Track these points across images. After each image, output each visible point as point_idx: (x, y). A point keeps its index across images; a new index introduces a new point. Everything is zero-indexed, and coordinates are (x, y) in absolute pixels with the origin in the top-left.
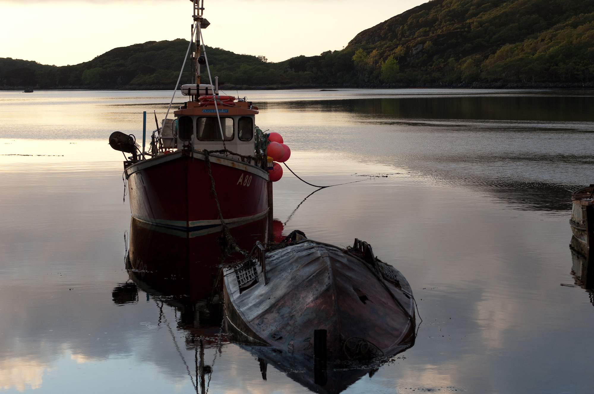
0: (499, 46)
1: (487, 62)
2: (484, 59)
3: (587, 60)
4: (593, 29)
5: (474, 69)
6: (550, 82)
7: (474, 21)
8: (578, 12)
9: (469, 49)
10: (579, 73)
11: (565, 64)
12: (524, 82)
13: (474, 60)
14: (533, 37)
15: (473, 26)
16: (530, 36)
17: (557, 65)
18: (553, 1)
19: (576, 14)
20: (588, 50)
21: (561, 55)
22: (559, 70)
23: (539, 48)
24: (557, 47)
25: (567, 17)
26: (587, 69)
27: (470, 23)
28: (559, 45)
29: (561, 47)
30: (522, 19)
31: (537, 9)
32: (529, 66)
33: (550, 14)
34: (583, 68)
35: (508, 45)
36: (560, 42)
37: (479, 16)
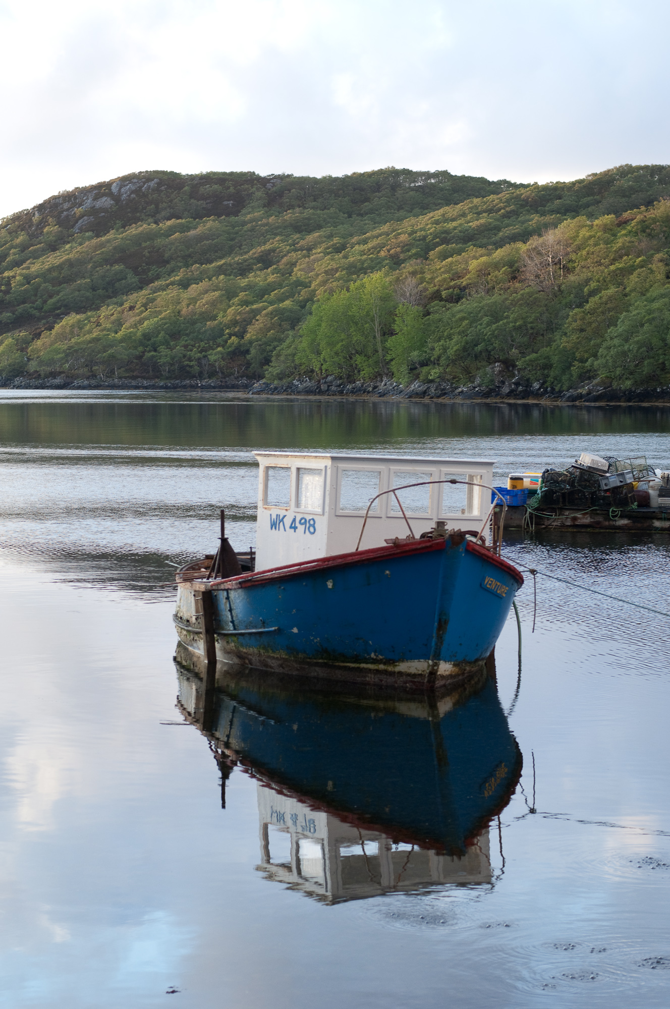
0: (59, 317)
1: (38, 343)
2: (33, 339)
3: (206, 341)
4: (214, 291)
5: (16, 355)
6: (144, 378)
7: (16, 274)
8: (191, 262)
9: (8, 321)
10: (192, 363)
11: (170, 348)
12: (101, 378)
13: (17, 340)
14: (116, 303)
15: (15, 282)
16: (109, 300)
17: (155, 350)
18: (148, 243)
19: (187, 265)
20: (206, 324)
21: (162, 332)
22: (160, 359)
23: (126, 321)
24: (155, 319)
25: (173, 271)
26: (205, 356)
27: (8, 277)
28: (160, 317)
29: (161, 319)
30: (97, 272)
31: (122, 255)
32: (109, 352)
33: (144, 264)
34: (199, 354)
35: (73, 315)
36: (160, 312)
37: (24, 266)
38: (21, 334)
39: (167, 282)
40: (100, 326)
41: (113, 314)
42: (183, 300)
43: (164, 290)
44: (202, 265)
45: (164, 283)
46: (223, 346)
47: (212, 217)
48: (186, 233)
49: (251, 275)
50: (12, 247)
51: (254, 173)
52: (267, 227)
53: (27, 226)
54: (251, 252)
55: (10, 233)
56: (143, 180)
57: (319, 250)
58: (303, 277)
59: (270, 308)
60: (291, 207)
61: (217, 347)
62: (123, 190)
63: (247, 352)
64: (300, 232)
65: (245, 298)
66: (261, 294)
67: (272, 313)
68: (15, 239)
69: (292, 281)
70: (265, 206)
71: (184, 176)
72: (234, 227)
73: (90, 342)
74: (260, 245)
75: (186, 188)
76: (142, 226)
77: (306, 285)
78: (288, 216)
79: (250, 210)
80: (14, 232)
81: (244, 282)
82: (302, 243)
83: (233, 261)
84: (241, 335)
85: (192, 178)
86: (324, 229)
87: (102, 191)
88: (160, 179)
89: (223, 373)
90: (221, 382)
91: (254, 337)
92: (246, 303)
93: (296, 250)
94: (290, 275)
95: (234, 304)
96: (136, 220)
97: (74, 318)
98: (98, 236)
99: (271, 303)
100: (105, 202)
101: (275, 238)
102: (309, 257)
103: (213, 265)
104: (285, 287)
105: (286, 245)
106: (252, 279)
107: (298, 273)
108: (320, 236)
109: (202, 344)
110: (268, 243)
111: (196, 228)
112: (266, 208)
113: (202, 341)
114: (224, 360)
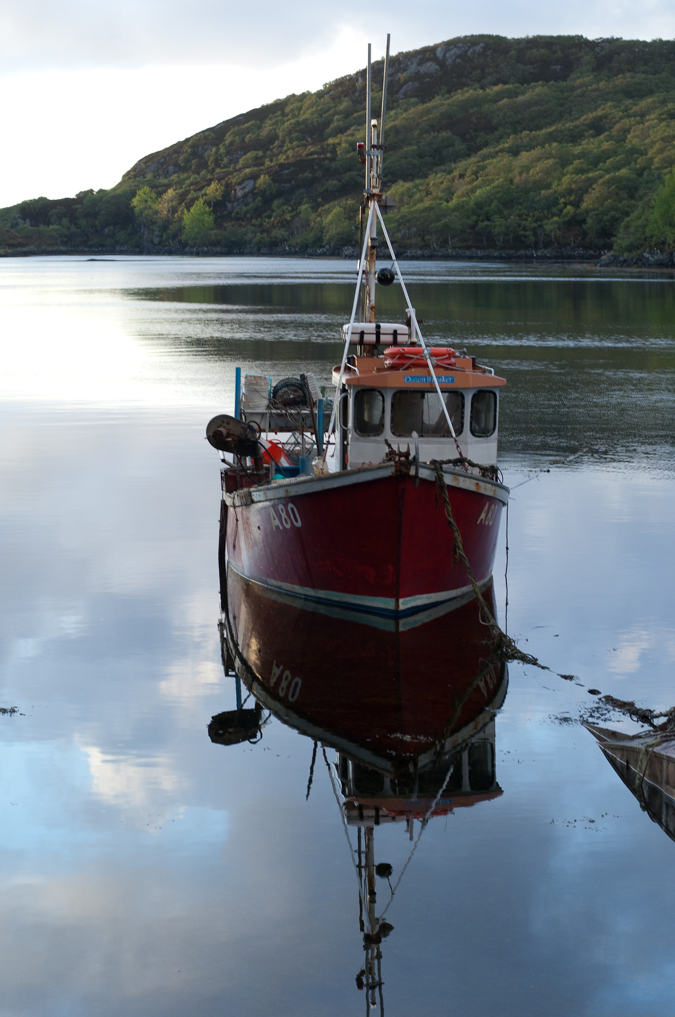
3: (540, 211)
4: (547, 158)
5: (345, 224)
6: (478, 248)
7: (341, 140)
8: (519, 128)
9: (335, 189)
10: (527, 233)
11: (503, 218)
12: (435, 248)
13: (344, 209)
14: (444, 171)
15: (341, 150)
16: (437, 168)
17: (489, 220)
18: (475, 109)
19: (515, 132)
20: (540, 193)
21: (495, 201)
22: (494, 228)
23: (457, 189)
24: (488, 188)
25: (501, 137)
26: (540, 226)
27: (334, 145)
28: (492, 185)
29: (494, 188)
30: (424, 138)
31: (449, 122)
32: (443, 221)
33: (472, 131)
34: (535, 224)
35: (401, 183)
36: (493, 181)
37: (349, 132)
38: (349, 202)
39: (497, 149)
40: (431, 193)
41: (442, 183)
42: (514, 168)
43: (493, 157)
44: (531, 131)
45: (493, 150)
46: (559, 216)
47: (540, 82)
48: (514, 99)
49: (583, 142)
50: (336, 113)
51: (582, 36)
52: (597, 93)
53: (351, 92)
54: (582, 119)
55: (333, 99)
56: (469, 44)
57: (653, 116)
58: (638, 144)
59: (607, 177)
60: (621, 71)
61: (554, 215)
62: (448, 55)
63: (584, 221)
64: (632, 97)
65: (579, 166)
66: (596, 161)
67: (608, 182)
68: (339, 105)
69: (627, 148)
70: (593, 70)
71: (510, 40)
72: (562, 92)
73: (423, 211)
74: (591, 111)
75: (513, 52)
76: (467, 91)
77: (643, 153)
78: (619, 81)
79: (579, 74)
80: (337, 98)
81: (577, 150)
82: (635, 109)
83: (563, 127)
84: (576, 204)
85: (518, 42)
86: (657, 94)
87: (427, 55)
88: (486, 44)
89: (558, 243)
90: (557, 252)
91: (591, 207)
92: (580, 171)
93: (629, 116)
94: (625, 142)
95: (567, 172)
96: (462, 86)
97: (403, 186)
98: (423, 102)
99: (607, 171)
100: (430, 67)
101: (605, 104)
102: (643, 123)
103: (544, 131)
104: (620, 154)
105: (617, 111)
106: (585, 146)
107: (632, 140)
108: (653, 102)
109: (537, 213)
110: (599, 110)
111: (523, 93)
112: (595, 73)
113: (536, 209)
114: (560, 230)
